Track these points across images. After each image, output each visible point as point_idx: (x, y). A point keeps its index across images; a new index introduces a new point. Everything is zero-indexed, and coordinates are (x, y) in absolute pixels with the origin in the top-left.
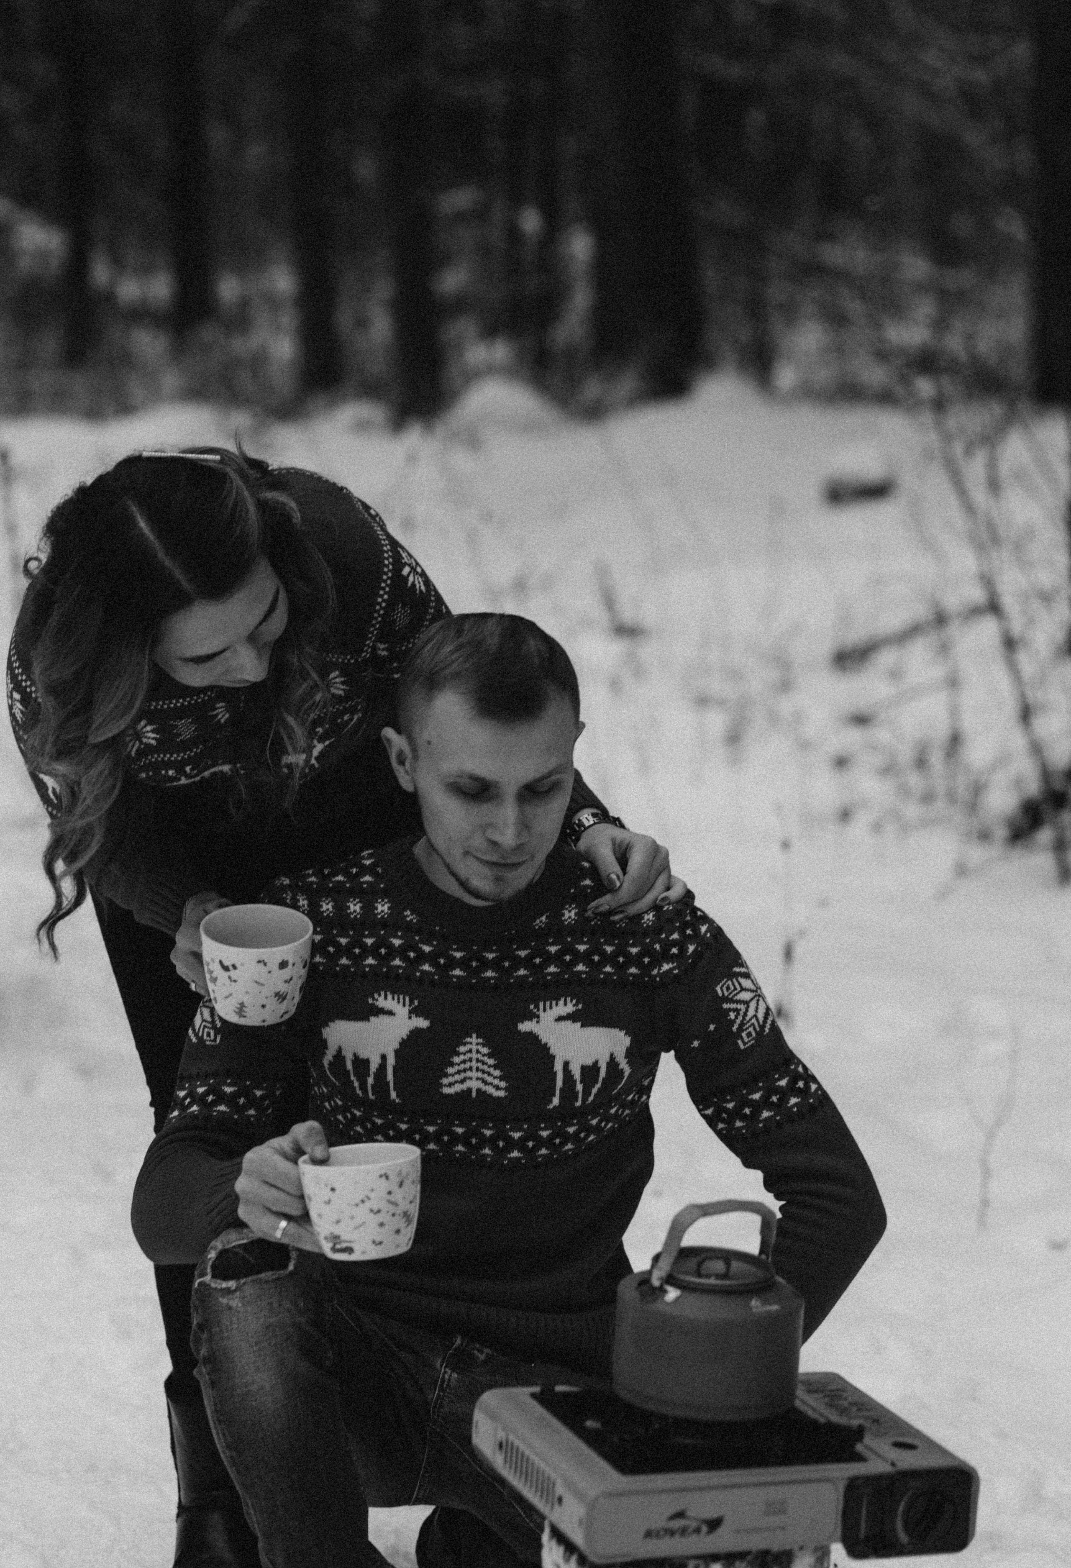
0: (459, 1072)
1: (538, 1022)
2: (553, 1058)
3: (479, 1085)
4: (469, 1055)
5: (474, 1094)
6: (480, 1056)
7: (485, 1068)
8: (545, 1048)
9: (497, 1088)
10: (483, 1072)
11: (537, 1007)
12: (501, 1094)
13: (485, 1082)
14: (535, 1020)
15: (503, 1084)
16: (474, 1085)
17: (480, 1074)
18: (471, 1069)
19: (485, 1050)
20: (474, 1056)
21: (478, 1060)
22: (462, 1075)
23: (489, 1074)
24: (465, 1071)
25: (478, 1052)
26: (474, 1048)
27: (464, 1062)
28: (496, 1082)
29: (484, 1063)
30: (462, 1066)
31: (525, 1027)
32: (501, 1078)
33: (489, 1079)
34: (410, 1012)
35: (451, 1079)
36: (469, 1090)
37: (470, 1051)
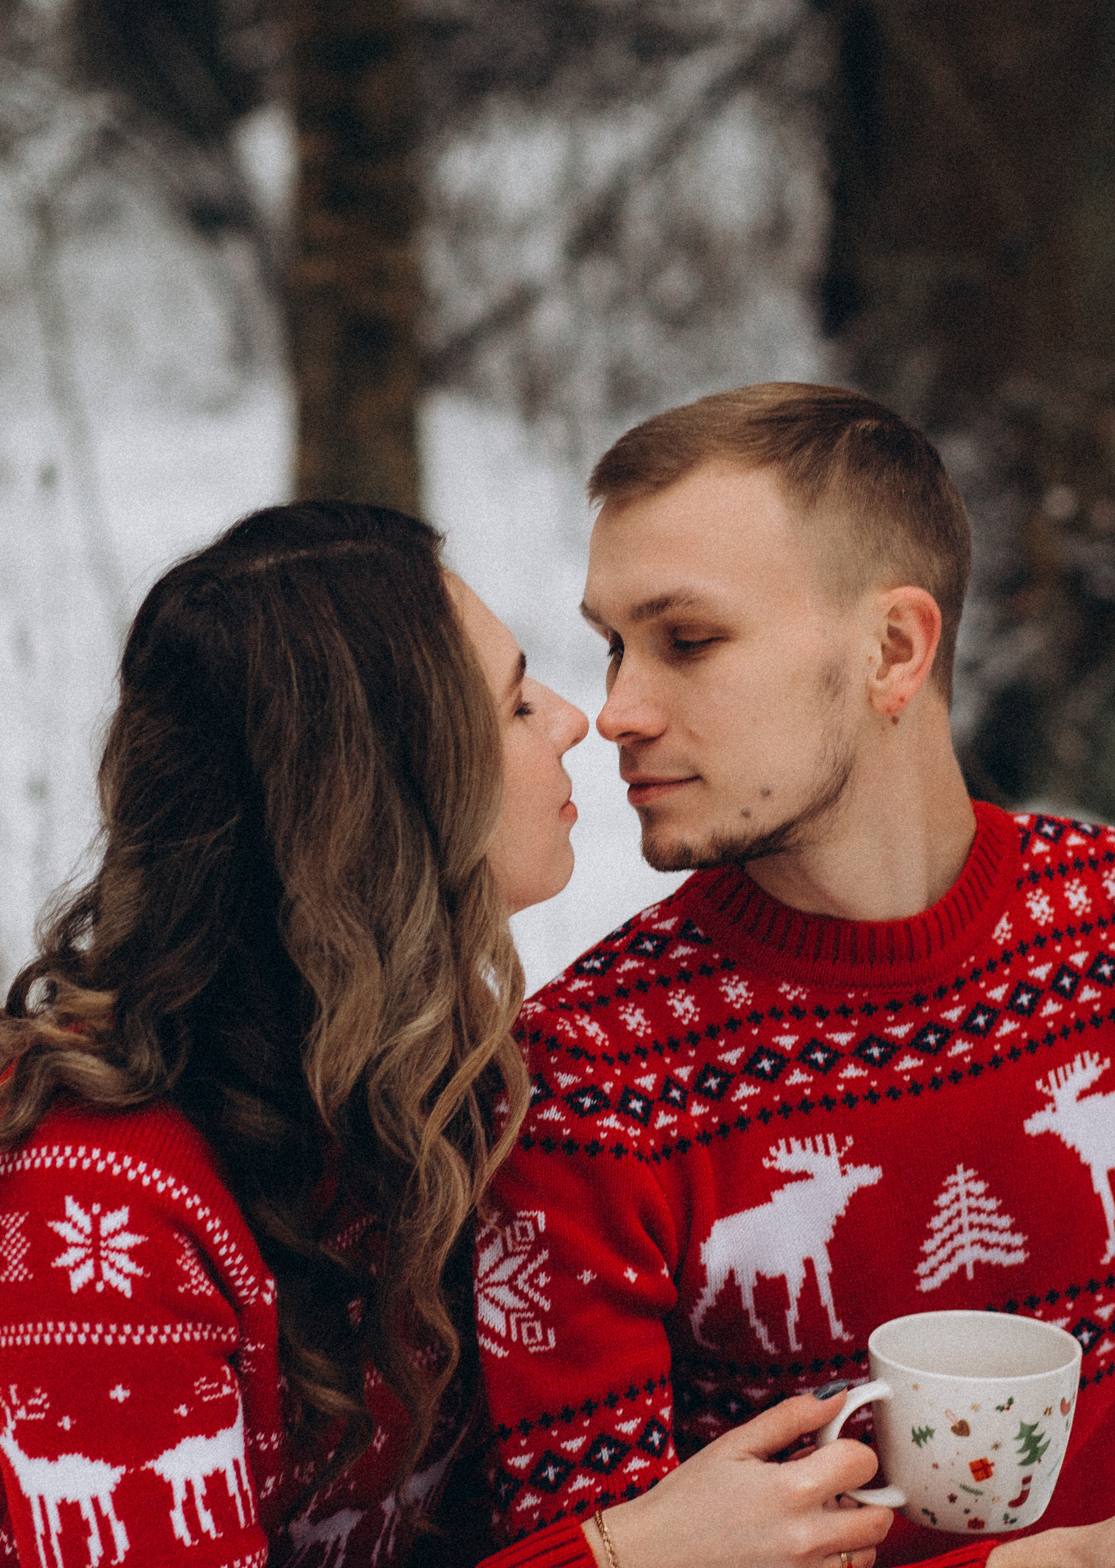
0: (943, 1244)
1: (1054, 1110)
2: (1086, 1170)
3: (979, 1253)
4: (956, 1207)
5: (970, 1274)
6: (973, 1202)
7: (983, 1219)
8: (1073, 1155)
9: (1009, 1249)
10: (981, 1227)
11: (1046, 1083)
12: (1019, 1257)
13: (986, 1245)
14: (1049, 1107)
15: (1018, 1240)
16: (969, 1256)
17: (976, 1234)
18: (960, 1230)
19: (979, 1187)
20: (964, 1203)
21: (970, 1210)
22: (949, 1246)
23: (991, 1228)
24: (951, 1237)
25: (969, 1194)
26: (962, 1189)
27: (950, 1221)
28: (1006, 1238)
29: (979, 1211)
30: (948, 1230)
31: (1035, 1125)
32: (1013, 1230)
33: (991, 1237)
34: (842, 1162)
35: (932, 1261)
36: (963, 1268)
37: (957, 1198)
